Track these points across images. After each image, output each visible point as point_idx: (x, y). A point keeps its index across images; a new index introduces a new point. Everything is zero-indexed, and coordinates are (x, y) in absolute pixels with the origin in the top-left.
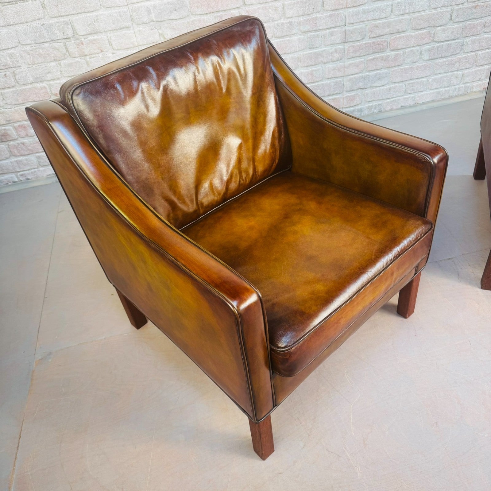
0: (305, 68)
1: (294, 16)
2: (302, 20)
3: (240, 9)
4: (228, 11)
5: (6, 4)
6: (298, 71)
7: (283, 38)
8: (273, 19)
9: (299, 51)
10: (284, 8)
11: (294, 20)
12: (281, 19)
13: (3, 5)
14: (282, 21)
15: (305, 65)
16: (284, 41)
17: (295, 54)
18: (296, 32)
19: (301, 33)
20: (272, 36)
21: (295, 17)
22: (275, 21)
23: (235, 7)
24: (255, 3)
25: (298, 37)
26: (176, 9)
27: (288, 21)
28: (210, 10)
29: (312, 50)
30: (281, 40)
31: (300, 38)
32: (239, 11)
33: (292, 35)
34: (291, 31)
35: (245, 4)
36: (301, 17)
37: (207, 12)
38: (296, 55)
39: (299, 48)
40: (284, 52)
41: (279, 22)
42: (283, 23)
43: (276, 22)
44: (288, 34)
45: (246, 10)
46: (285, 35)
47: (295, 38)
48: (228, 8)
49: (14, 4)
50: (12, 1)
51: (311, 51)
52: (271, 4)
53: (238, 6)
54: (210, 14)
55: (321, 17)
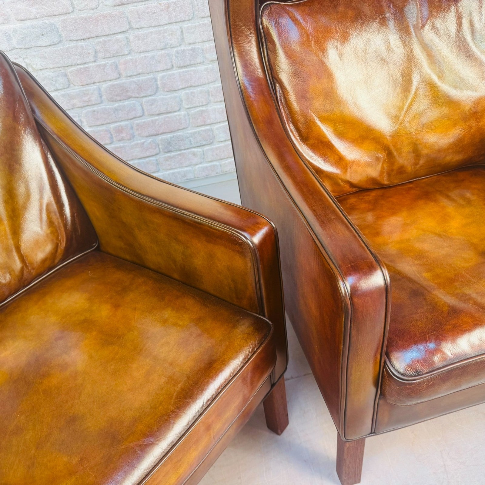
0: (219, 103)
1: (197, 42)
2: (207, 46)
3: (128, 34)
4: (112, 36)
6: (211, 107)
7: (187, 68)
8: (171, 45)
9: (209, 83)
10: (182, 32)
11: (197, 46)
12: (180, 45)
15: (219, 100)
16: (188, 71)
17: (204, 87)
18: (202, 61)
19: (209, 62)
20: (172, 66)
21: (199, 43)
22: (173, 47)
23: (120, 31)
24: (145, 26)
25: (206, 67)
26: (44, 33)
27: (190, 48)
28: (88, 35)
30: (184, 70)
31: (207, 68)
33: (197, 64)
34: (195, 59)
35: (131, 28)
36: (207, 42)
37: (84, 37)
38: (205, 88)
39: (208, 79)
40: (190, 84)
41: (179, 48)
42: (184, 50)
43: (175, 49)
44: (192, 63)
45: (134, 34)
46: (189, 64)
47: (202, 68)
48: (111, 33)
52: (166, 28)
53: (123, 30)
54: (89, 40)
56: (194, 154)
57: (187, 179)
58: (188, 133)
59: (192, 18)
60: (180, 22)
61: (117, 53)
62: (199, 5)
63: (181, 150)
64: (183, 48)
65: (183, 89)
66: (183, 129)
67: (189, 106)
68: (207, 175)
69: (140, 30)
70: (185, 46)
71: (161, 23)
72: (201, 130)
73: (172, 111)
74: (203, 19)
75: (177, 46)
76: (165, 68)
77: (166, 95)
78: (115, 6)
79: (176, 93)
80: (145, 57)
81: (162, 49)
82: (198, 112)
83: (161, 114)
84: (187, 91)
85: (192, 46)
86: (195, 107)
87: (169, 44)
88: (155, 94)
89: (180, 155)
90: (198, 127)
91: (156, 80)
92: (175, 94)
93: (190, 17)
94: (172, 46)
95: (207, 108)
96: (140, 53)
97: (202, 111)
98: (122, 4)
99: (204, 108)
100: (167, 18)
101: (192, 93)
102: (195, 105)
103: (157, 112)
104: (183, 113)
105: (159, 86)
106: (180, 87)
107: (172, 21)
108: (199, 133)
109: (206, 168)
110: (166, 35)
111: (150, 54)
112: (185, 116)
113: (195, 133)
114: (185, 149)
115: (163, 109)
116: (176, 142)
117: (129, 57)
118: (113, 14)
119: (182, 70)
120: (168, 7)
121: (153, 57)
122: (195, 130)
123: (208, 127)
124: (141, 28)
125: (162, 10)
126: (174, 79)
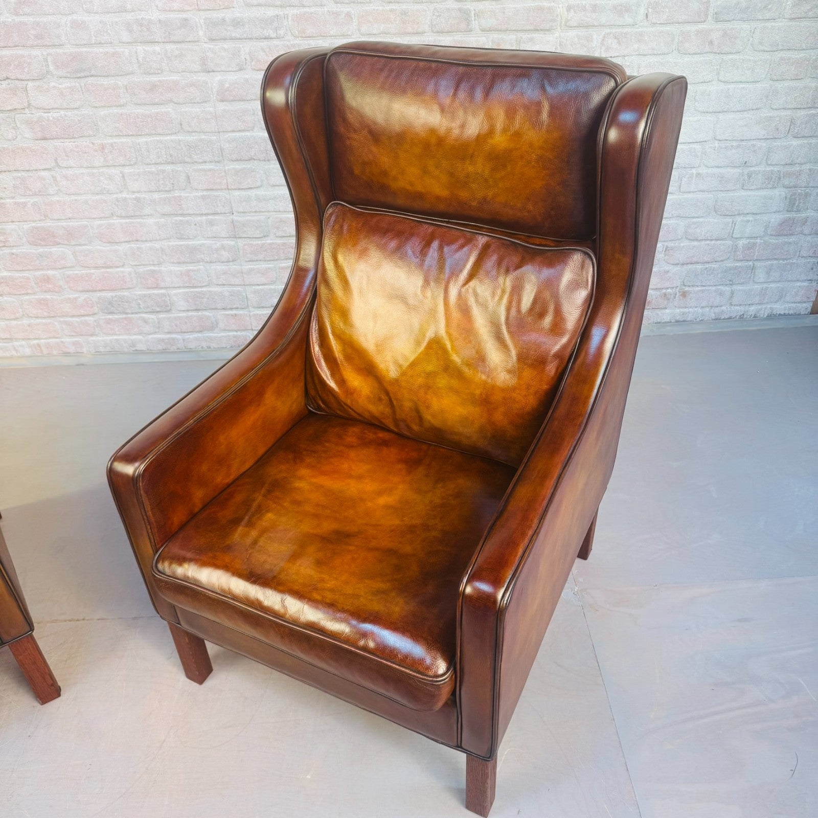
1: (143, 191)
2: (157, 197)
3: (54, 171)
4: (33, 172)
6: (164, 268)
7: (130, 219)
8: (109, 191)
9: (161, 240)
10: (123, 177)
11: (143, 196)
12: (121, 192)
14: (124, 195)
16: (133, 223)
17: (155, 243)
18: (150, 214)
19: (159, 216)
20: (112, 214)
21: (145, 192)
22: (111, 194)
23: (43, 168)
24: (75, 165)
25: (157, 220)
27: (134, 196)
29: (183, 241)
30: (127, 221)
31: (158, 222)
32: (52, 174)
33: (144, 216)
34: (140, 210)
35: (58, 166)
36: (155, 193)
38: (157, 245)
39: (159, 235)
40: (135, 237)
41: (120, 195)
42: (126, 198)
43: (114, 196)
44: (136, 214)
45: (62, 173)
46: (133, 215)
47: (151, 221)
48: (32, 169)
51: (181, 243)
52: (101, 170)
53: (48, 167)
54: (5, 173)
55: (188, 196)
56: (146, 321)
57: (136, 350)
58: (135, 294)
59: (135, 164)
60: (120, 166)
61: (40, 191)
62: (143, 150)
63: (127, 313)
64: (124, 196)
65: (126, 242)
66: (129, 288)
67: (136, 263)
68: (164, 350)
69: (69, 169)
70: (128, 194)
71: (95, 165)
72: (153, 294)
73: (114, 265)
74: (149, 166)
75: (117, 193)
76: (103, 215)
77: (104, 247)
78: (37, 140)
79: (117, 245)
80: (76, 200)
81: (97, 194)
82: (147, 271)
83: (98, 267)
84: (133, 245)
85: (138, 195)
86: (143, 265)
87: (106, 190)
89: (125, 318)
90: (148, 288)
91: (92, 228)
93: (132, 163)
95: (160, 268)
96: (69, 195)
97: (153, 272)
98: (45, 139)
99: (156, 268)
100: (102, 160)
101: (139, 248)
102: (144, 262)
103: (94, 265)
104: (127, 269)
106: (123, 240)
107: (110, 164)
108: (150, 297)
109: (163, 340)
110: (101, 178)
111: (83, 198)
112: (130, 274)
113: (145, 296)
114: (132, 313)
116: (120, 303)
117: (55, 198)
118: (33, 148)
119: (123, 221)
120: (104, 148)
121: (86, 202)
122: (145, 292)
123: (163, 291)
124: (70, 167)
125: (96, 151)
126: (114, 229)
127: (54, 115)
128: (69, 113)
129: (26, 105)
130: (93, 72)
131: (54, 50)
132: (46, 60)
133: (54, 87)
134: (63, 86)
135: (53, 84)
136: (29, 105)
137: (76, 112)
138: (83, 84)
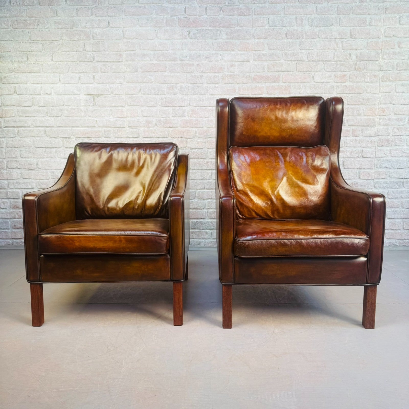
5: (68, 148)
7: (211, 190)
10: (212, 174)
12: (210, 179)
13: (66, 148)
14: (211, 181)
16: (211, 191)
20: (205, 188)
24: (196, 169)
42: (211, 182)
43: (208, 181)
46: (212, 188)
49: (72, 149)
50: (71, 148)
52: (205, 171)
56: (207, 233)
57: (200, 246)
58: (205, 221)
60: (212, 170)
63: (200, 229)
65: (207, 199)
66: (204, 218)
67: (209, 208)
68: (211, 246)
69: (194, 170)
70: (212, 180)
71: (203, 169)
72: (213, 221)
73: (200, 208)
75: (208, 180)
76: (201, 188)
77: (198, 201)
80: (193, 181)
81: (201, 180)
83: (194, 209)
86: (211, 209)
87: (205, 178)
88: (194, 199)
89: (199, 231)
91: (196, 193)
92: (203, 201)
94: (206, 179)
96: (191, 180)
100: (206, 166)
101: (211, 202)
102: (212, 208)
103: (193, 208)
104: (205, 210)
105: (197, 196)
106: (206, 198)
107: (208, 169)
109: (211, 242)
110: (204, 174)
111: (196, 181)
112: (205, 212)
113: (209, 222)
114: (202, 229)
115: (196, 207)
116: (199, 224)
120: (208, 163)
121: (196, 182)
124: (194, 169)
125: (205, 164)
126: (204, 194)
127: (194, 150)
128: (199, 150)
129: (185, 146)
130: (211, 136)
131: (200, 129)
132: (196, 132)
133: (197, 141)
134: (200, 141)
135: (196, 140)
136: (186, 147)
137: (201, 150)
138: (206, 140)
